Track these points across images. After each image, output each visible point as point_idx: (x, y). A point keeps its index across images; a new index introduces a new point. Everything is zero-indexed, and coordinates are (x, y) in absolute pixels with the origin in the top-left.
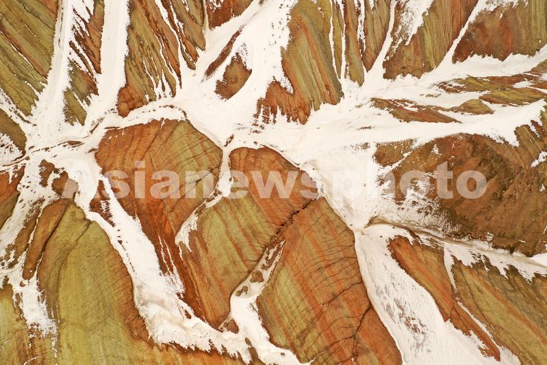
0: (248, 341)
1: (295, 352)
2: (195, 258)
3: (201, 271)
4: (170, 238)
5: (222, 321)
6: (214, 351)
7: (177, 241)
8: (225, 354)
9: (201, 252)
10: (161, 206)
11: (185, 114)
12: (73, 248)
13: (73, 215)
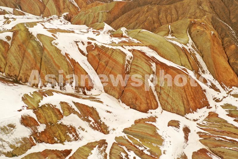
0: (125, 49)
1: (114, 49)
2: (147, 60)
3: (144, 58)
4: (157, 64)
5: (133, 51)
6: (132, 46)
7: (154, 63)
8: (129, 46)
9: (146, 62)
10: (165, 70)
11: (186, 118)
12: (179, 56)
13: (188, 66)
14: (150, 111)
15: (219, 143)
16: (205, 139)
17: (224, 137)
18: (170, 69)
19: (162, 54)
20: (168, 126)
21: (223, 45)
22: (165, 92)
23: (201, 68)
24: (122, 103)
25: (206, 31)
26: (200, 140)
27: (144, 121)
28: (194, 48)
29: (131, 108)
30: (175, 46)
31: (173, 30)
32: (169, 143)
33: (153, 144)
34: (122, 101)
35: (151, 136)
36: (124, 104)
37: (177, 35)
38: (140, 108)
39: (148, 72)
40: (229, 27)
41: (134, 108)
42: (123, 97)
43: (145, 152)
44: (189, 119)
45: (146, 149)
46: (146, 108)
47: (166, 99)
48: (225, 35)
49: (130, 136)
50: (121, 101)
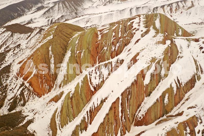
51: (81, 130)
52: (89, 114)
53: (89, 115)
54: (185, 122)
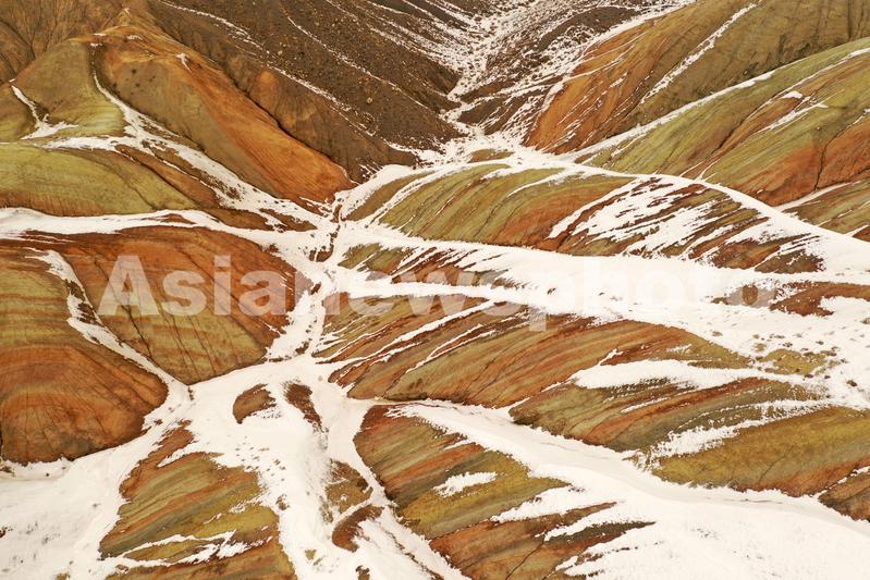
2: (14, 257)
4: (61, 249)
7: (52, 253)
9: (15, 263)
10: (110, 256)
11: (275, 360)
12: (126, 183)
13: (178, 201)
14: (149, 419)
15: (396, 366)
16: (358, 381)
17: (396, 341)
18: (121, 242)
19: (56, 204)
20: (240, 422)
21: (236, 84)
22: (161, 327)
23: (220, 185)
24: (25, 465)
25: (161, 61)
26: (349, 395)
27: (153, 464)
28: (158, 133)
29: (71, 459)
30: (85, 153)
31: (39, 100)
32: (275, 468)
33: (232, 510)
34: (20, 462)
35: (209, 490)
36: (34, 465)
37: (67, 113)
38: (105, 434)
39: (49, 295)
40: (219, 22)
41: (86, 449)
42: (13, 443)
43: (227, 551)
44: (283, 356)
45: (221, 541)
46: (128, 418)
47: (175, 346)
48: (223, 49)
49: (137, 549)
50: (13, 461)
51: (369, 265)
52: (427, 257)
53: (421, 260)
54: (270, 538)
